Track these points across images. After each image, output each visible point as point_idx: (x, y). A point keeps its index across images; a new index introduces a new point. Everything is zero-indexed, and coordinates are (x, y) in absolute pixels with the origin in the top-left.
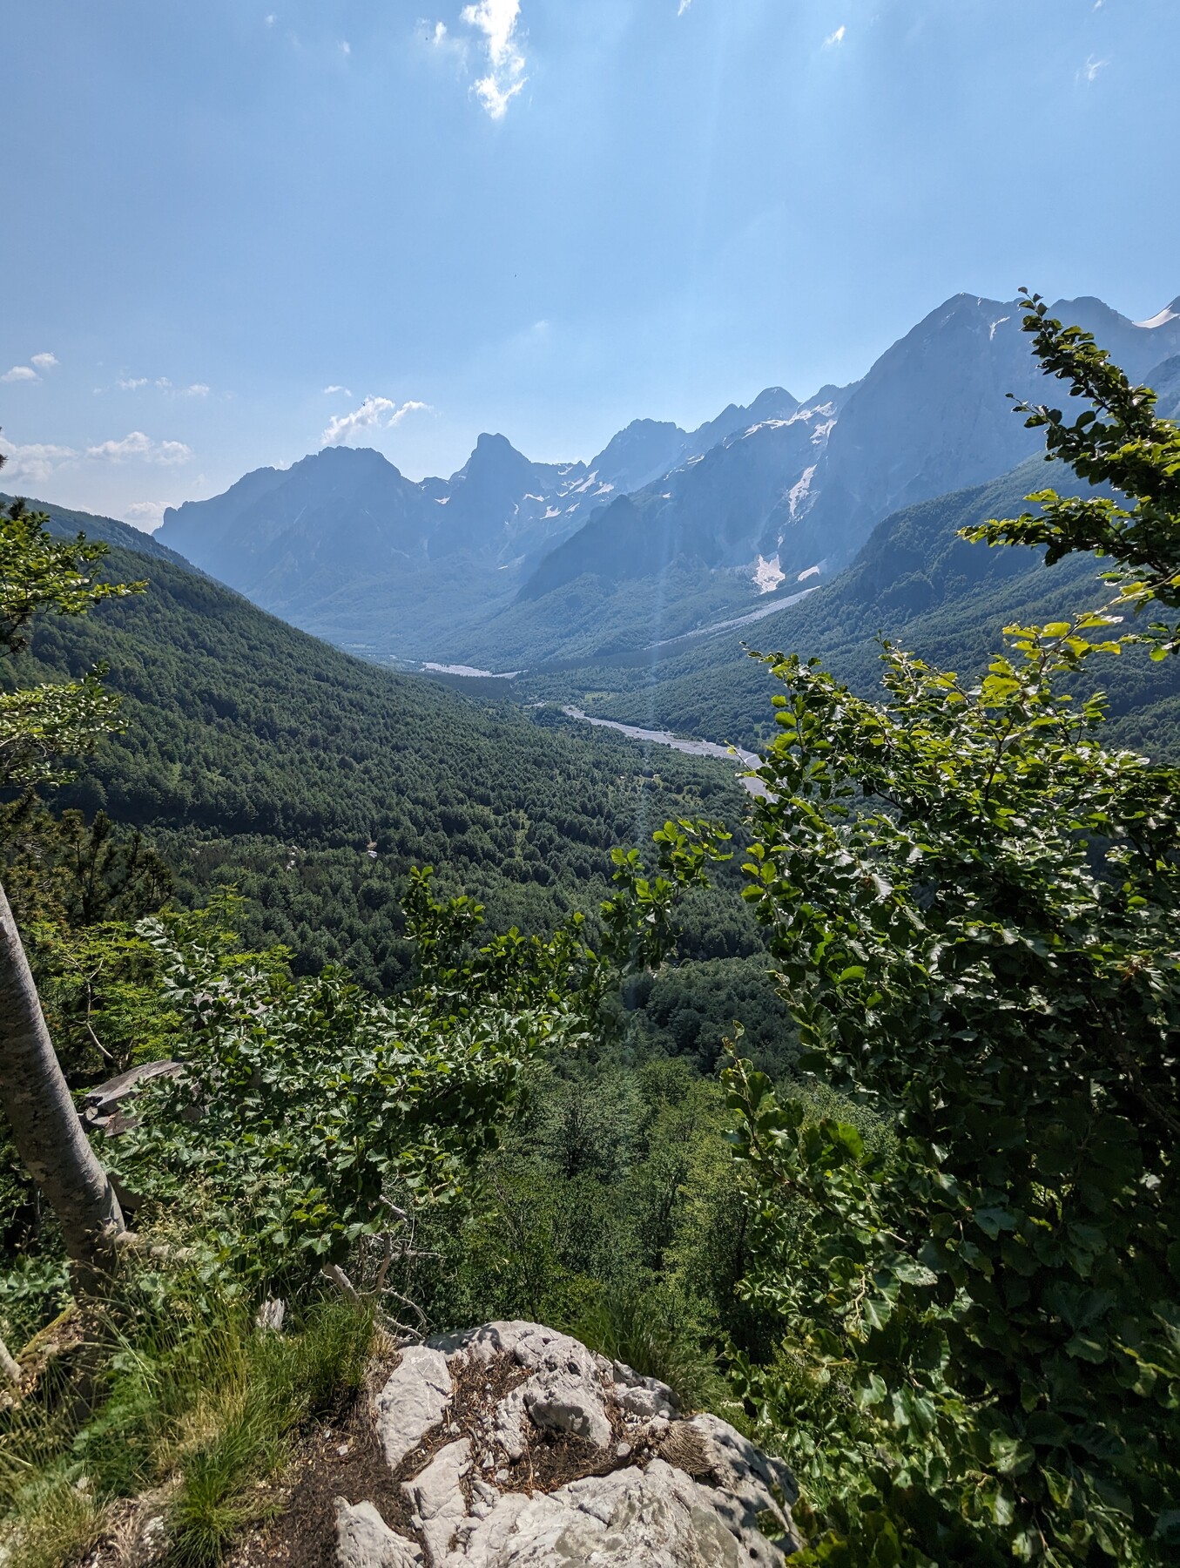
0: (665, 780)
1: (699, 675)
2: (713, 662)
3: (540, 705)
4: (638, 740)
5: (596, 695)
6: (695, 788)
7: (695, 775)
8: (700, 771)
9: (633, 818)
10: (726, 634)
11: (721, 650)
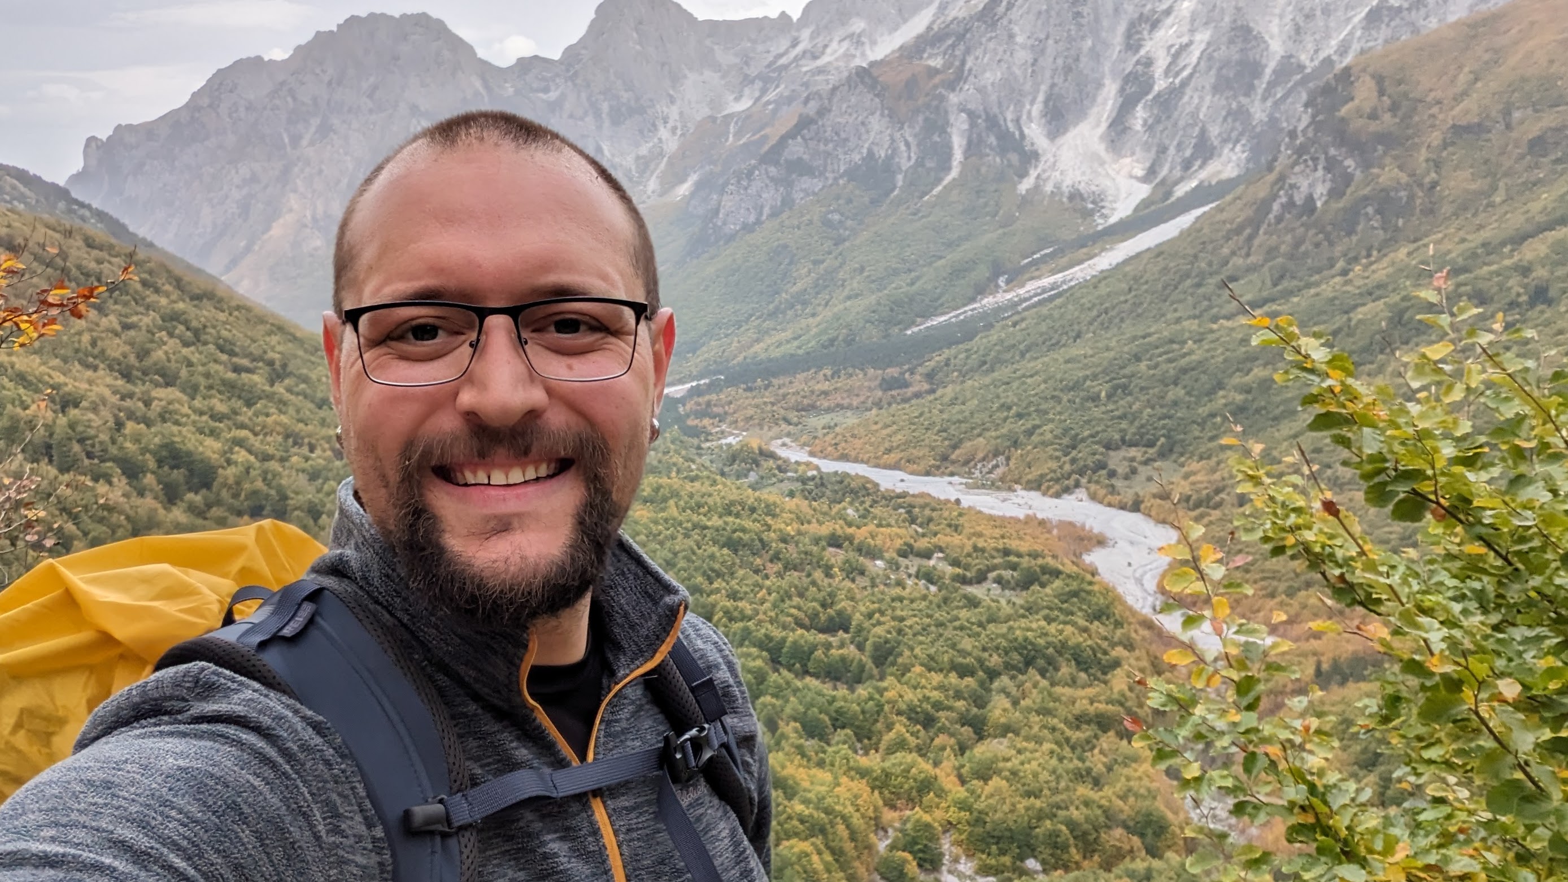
0: (955, 563)
1: (1003, 373)
2: (1028, 349)
3: (730, 440)
4: (904, 495)
5: (826, 419)
6: (1007, 574)
7: (1006, 552)
8: (1014, 544)
9: (900, 632)
10: (1051, 299)
11: (1043, 327)
